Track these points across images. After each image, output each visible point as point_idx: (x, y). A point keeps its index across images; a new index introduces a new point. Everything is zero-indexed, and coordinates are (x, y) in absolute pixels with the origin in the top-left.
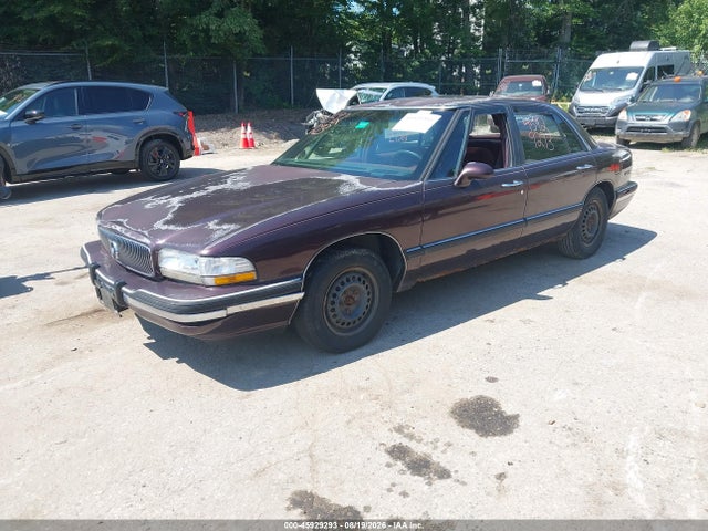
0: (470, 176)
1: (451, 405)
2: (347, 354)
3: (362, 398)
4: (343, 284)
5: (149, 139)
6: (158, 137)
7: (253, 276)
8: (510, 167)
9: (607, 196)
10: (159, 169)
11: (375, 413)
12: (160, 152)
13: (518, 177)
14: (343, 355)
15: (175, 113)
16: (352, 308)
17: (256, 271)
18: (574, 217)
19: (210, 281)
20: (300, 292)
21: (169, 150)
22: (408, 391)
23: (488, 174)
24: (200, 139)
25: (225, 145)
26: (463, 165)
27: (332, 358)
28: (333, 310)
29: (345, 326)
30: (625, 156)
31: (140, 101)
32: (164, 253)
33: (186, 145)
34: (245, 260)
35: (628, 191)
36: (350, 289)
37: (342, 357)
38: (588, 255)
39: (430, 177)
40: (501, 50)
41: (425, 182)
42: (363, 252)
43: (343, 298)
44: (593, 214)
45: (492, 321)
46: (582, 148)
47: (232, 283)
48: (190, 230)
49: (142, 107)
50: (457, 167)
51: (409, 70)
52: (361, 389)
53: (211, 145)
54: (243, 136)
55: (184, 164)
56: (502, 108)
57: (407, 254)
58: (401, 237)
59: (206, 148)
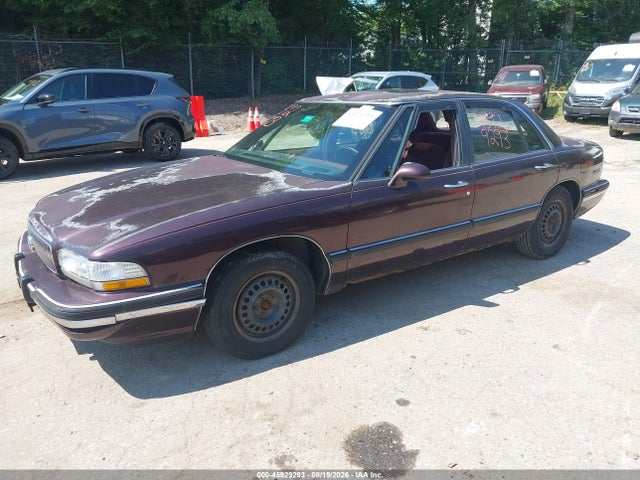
0: (404, 177)
1: (348, 432)
2: (262, 360)
3: (256, 417)
4: (257, 288)
5: (153, 122)
6: (160, 120)
7: (147, 281)
8: (458, 166)
9: (573, 195)
10: (162, 149)
11: (261, 438)
12: (163, 134)
13: (463, 177)
14: (257, 361)
15: (178, 98)
16: (270, 311)
17: (149, 276)
18: (532, 217)
19: (99, 286)
20: (201, 298)
21: (171, 133)
22: (308, 412)
23: (424, 175)
24: (210, 121)
25: (237, 127)
26: (400, 165)
27: (245, 364)
28: (245, 315)
29: (260, 331)
30: (597, 153)
31: (146, 86)
32: (63, 253)
33: (188, 128)
34: (136, 266)
35: (597, 190)
36: (266, 293)
37: (255, 364)
38: (547, 255)
39: (361, 178)
40: (503, 41)
41: (355, 183)
42: (281, 254)
43: (258, 302)
44: (556, 214)
45: (426, 329)
46: (542, 145)
47: (122, 288)
48: (91, 229)
49: (146, 92)
50: (394, 168)
51: (416, 59)
52: (260, 406)
53: (221, 128)
54: (250, 120)
55: (185, 145)
56: (453, 104)
57: (330, 258)
58: (324, 240)
59: (216, 130)
